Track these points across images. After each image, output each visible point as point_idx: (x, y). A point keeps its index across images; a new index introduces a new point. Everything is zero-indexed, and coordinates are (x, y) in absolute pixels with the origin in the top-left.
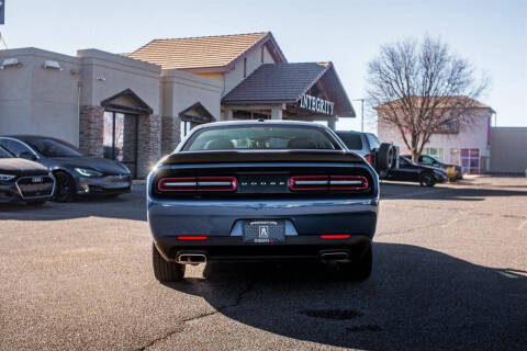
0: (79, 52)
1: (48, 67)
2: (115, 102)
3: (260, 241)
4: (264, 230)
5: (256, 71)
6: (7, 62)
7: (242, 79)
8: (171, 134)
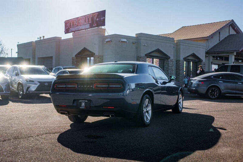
0: (136, 34)
1: (121, 41)
2: (152, 54)
3: (82, 108)
4: (83, 104)
5: (225, 38)
6: (107, 40)
7: (218, 42)
8: (179, 67)
